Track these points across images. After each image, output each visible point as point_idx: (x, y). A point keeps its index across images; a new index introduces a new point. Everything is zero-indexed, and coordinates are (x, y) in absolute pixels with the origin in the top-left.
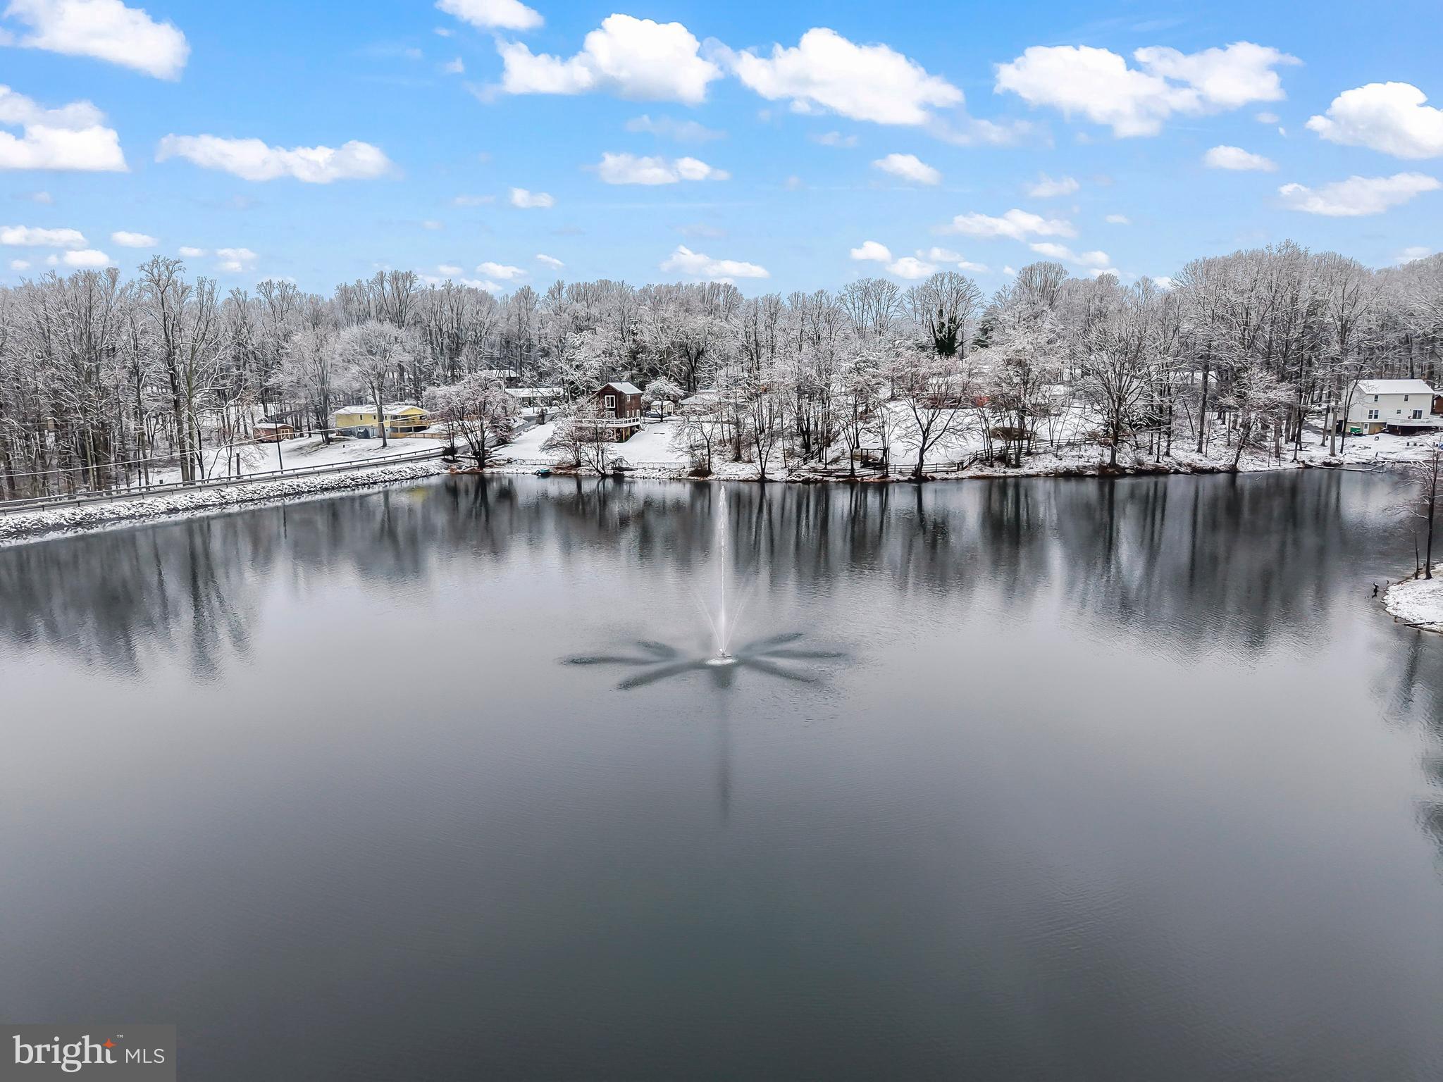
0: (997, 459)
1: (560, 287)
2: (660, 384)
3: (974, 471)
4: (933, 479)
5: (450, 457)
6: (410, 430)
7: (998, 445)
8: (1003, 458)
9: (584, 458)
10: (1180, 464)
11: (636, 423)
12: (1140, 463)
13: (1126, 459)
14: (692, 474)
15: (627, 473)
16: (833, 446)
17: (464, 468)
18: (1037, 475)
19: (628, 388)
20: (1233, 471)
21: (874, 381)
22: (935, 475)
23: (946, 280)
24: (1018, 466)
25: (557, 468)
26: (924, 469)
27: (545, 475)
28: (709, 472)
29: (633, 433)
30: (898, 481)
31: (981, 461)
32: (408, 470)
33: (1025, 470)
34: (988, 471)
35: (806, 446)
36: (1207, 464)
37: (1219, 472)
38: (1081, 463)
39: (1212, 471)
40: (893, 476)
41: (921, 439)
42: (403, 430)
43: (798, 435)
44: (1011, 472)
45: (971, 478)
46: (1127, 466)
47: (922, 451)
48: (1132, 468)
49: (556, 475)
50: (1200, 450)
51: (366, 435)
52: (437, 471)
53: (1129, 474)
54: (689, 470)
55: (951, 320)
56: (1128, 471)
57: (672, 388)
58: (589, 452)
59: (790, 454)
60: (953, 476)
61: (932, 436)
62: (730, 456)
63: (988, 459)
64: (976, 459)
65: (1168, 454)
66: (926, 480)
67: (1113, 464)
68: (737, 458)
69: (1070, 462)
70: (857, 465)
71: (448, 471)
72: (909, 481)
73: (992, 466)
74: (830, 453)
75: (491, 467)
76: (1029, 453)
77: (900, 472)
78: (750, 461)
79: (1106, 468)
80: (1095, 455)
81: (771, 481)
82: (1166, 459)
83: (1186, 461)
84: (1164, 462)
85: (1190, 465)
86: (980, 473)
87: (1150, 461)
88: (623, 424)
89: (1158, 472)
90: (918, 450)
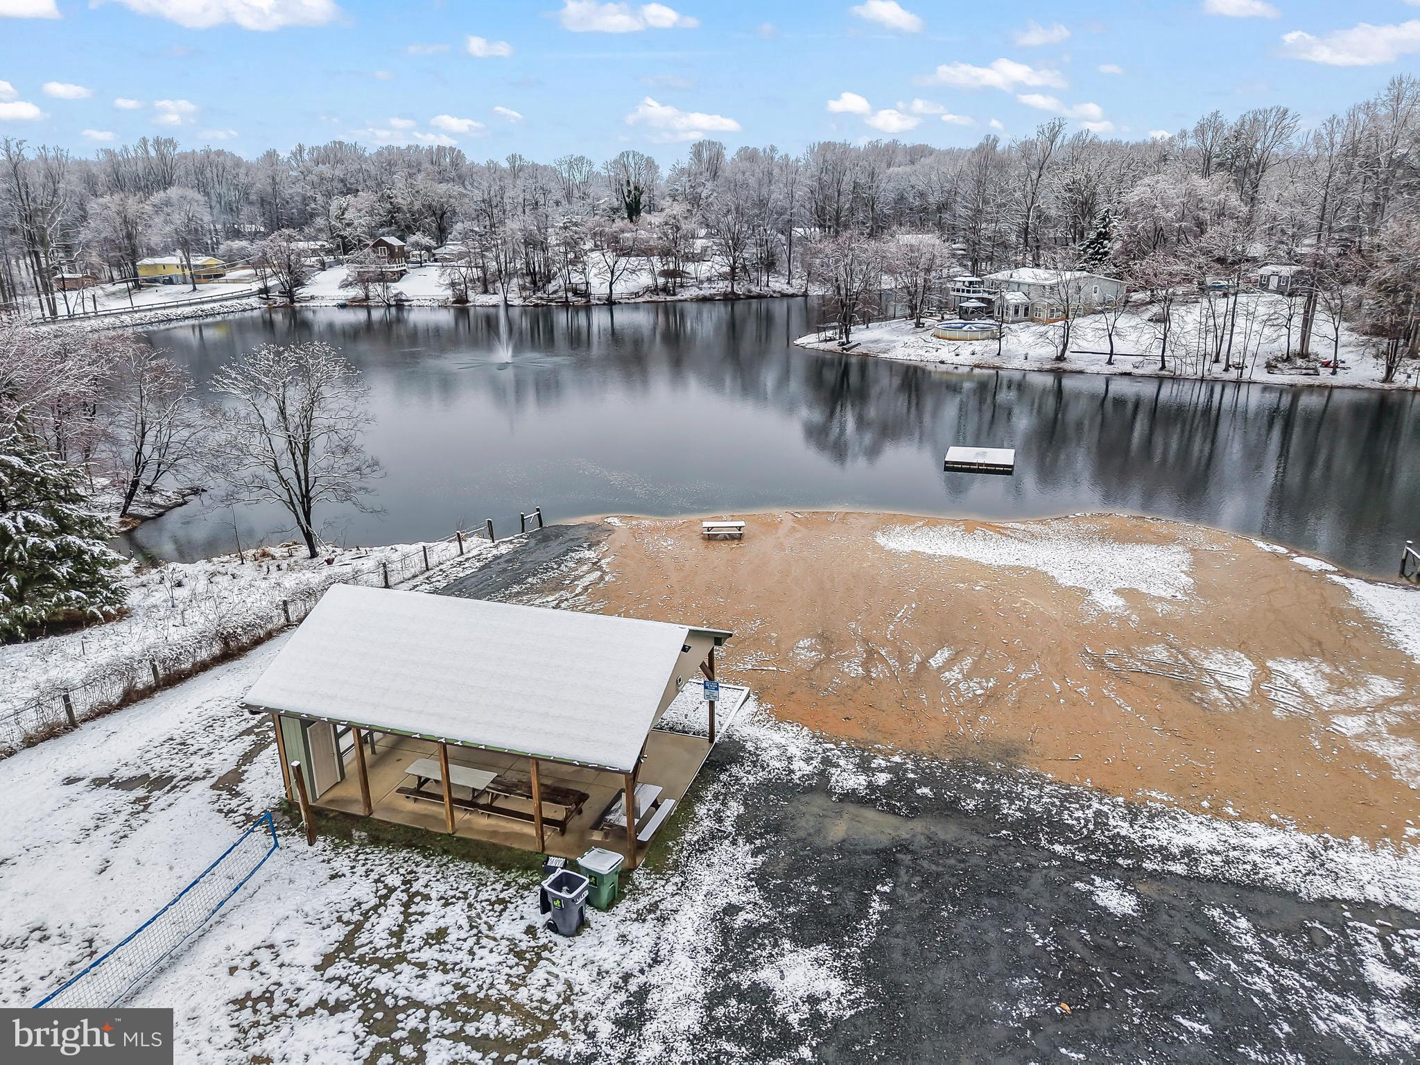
0: (660, 290)
1: (301, 149)
2: (417, 237)
3: (646, 298)
4: (620, 303)
5: (264, 296)
6: (210, 277)
7: (661, 281)
8: (665, 290)
9: (371, 294)
10: (774, 292)
11: (403, 268)
12: (750, 291)
13: (739, 289)
14: (454, 302)
15: (406, 303)
16: (553, 283)
17: (277, 303)
18: (685, 300)
19: (393, 241)
20: (805, 295)
21: (576, 236)
22: (621, 300)
23: (631, 156)
24: (674, 294)
25: (351, 302)
26: (614, 297)
27: (343, 306)
28: (467, 301)
29: (402, 275)
30: (597, 304)
31: (651, 291)
32: (235, 305)
33: (679, 297)
34: (655, 298)
35: (534, 282)
36: (790, 291)
37: (797, 296)
38: (713, 291)
39: (793, 296)
40: (594, 302)
41: (610, 275)
42: (205, 277)
43: (527, 274)
44: (669, 298)
45: (644, 302)
46: (740, 293)
47: (611, 284)
48: (744, 294)
49: (351, 306)
50: (788, 283)
51: (170, 281)
52: (257, 306)
53: (742, 298)
54: (452, 300)
55: (636, 188)
56: (741, 296)
57: (427, 241)
58: (376, 289)
59: (523, 288)
60: (633, 301)
61: (617, 274)
62: (480, 290)
63: (655, 290)
64: (648, 290)
65: (767, 285)
66: (615, 303)
67: (733, 292)
68: (486, 292)
69: (706, 291)
70: (570, 295)
71: (264, 306)
72: (604, 304)
73: (658, 294)
74: (551, 287)
75: (299, 302)
76: (682, 286)
77: (599, 299)
78: (495, 293)
79: (728, 295)
80: (722, 286)
81: (512, 306)
82: (767, 288)
83: (778, 290)
84: (765, 291)
85: (780, 292)
86: (650, 299)
87: (755, 290)
88: (395, 268)
89: (760, 297)
90: (608, 283)
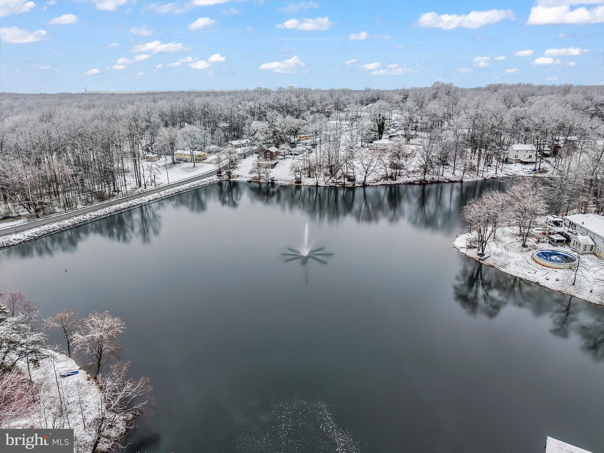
0: (389, 177)
2: (284, 145)
3: (382, 182)
4: (369, 185)
5: (219, 174)
6: (201, 160)
7: (389, 172)
8: (391, 177)
9: (261, 175)
10: (445, 179)
11: (277, 161)
12: (433, 179)
13: (428, 177)
14: (295, 183)
15: (275, 182)
17: (224, 178)
18: (401, 184)
19: (273, 149)
20: (461, 182)
22: (369, 184)
24: (395, 180)
25: (253, 179)
26: (366, 182)
27: (250, 182)
28: (301, 182)
29: (276, 165)
30: (358, 186)
31: (384, 178)
32: (208, 180)
33: (397, 182)
34: (386, 182)
35: (331, 171)
36: (453, 179)
37: (457, 182)
38: (415, 179)
39: (455, 181)
41: (365, 174)
42: (198, 160)
43: (328, 167)
44: (393, 182)
45: (380, 185)
46: (428, 180)
48: (430, 181)
49: (253, 182)
50: (453, 173)
51: (186, 161)
52: (216, 180)
53: (429, 183)
54: (295, 181)
56: (429, 182)
59: (326, 175)
60: (375, 184)
61: (368, 173)
62: (307, 175)
63: (386, 178)
64: (382, 178)
65: (442, 175)
66: (366, 185)
67: (424, 180)
68: (309, 177)
69: (411, 179)
70: (346, 179)
71: (219, 180)
72: (361, 186)
73: (387, 180)
74: (338, 174)
75: (232, 178)
76: (399, 175)
77: (359, 184)
78: (313, 177)
79: (422, 181)
80: (419, 177)
81: (320, 186)
82: (442, 177)
84: (441, 178)
85: (448, 179)
86: (383, 183)
87: (436, 178)
88: (273, 162)
89: (438, 182)
90: (364, 177)
